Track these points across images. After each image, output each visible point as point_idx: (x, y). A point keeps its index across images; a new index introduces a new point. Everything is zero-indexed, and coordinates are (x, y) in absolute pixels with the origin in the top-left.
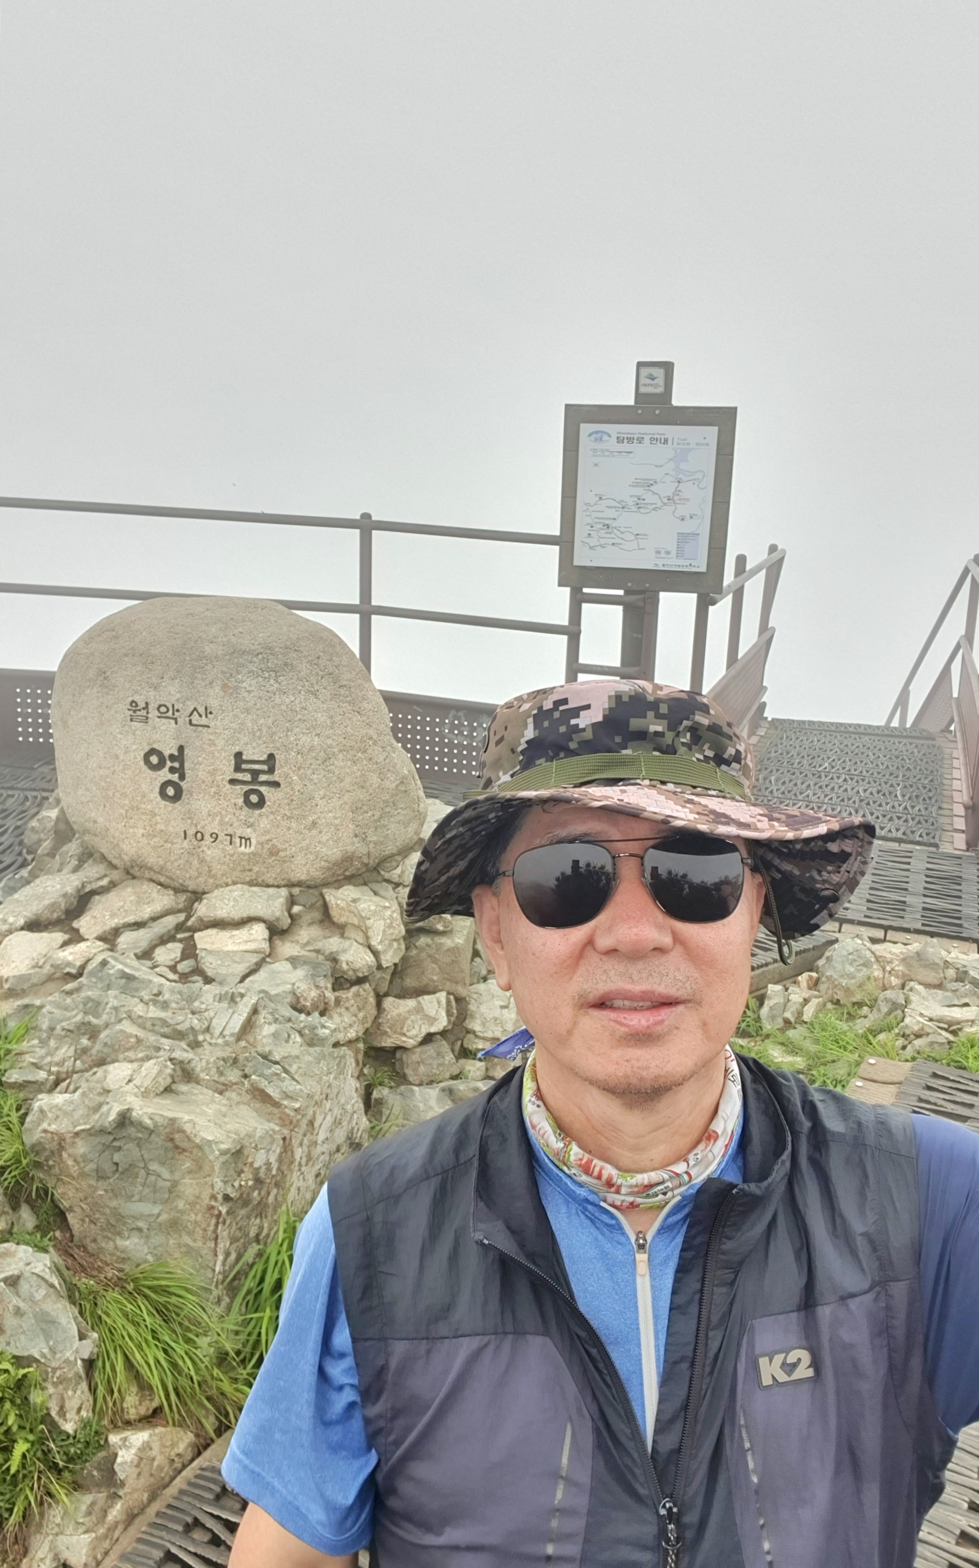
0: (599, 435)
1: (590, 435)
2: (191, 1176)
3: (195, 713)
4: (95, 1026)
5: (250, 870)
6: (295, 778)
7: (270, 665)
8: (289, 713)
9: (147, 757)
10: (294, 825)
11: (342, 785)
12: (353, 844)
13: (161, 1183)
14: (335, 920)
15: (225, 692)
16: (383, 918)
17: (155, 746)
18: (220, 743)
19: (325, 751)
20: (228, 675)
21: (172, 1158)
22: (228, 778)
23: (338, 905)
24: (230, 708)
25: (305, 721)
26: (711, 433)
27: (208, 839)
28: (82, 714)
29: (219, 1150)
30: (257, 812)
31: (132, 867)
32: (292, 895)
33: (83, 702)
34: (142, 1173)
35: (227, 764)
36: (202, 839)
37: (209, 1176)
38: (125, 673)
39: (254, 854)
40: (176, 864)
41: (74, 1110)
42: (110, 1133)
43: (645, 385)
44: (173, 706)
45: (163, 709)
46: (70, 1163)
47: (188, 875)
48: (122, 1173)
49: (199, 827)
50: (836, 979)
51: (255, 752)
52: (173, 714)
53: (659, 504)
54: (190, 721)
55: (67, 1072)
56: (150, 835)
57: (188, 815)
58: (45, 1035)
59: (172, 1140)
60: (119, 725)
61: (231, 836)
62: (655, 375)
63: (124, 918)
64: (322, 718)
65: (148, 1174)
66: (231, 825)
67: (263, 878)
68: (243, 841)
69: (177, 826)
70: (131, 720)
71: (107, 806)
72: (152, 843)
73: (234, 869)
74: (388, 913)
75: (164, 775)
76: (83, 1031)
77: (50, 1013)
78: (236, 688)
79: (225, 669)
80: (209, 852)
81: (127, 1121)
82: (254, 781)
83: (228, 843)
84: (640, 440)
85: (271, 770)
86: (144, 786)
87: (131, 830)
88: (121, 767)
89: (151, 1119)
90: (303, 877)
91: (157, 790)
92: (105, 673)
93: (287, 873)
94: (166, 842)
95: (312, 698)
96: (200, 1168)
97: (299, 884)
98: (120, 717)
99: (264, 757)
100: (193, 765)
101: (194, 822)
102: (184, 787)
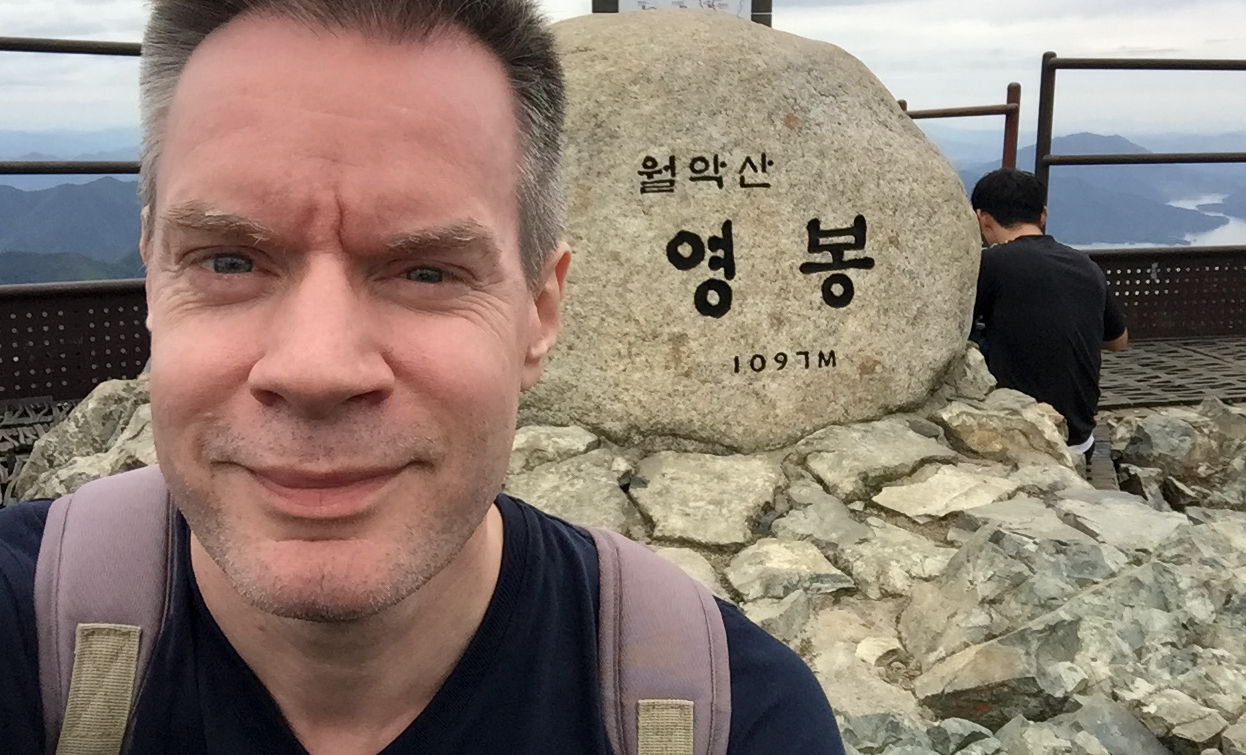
3: (748, 165)
5: (833, 402)
6: (893, 249)
9: (672, 248)
10: (893, 321)
15: (792, 128)
17: (685, 228)
18: (786, 209)
20: (792, 101)
22: (800, 263)
24: (798, 151)
27: (772, 364)
30: (843, 309)
32: (911, 428)
35: (798, 241)
36: (763, 366)
38: (633, 112)
39: (839, 375)
40: (720, 416)
44: (716, 158)
45: (699, 165)
47: (741, 429)
49: (759, 348)
51: (837, 217)
52: (716, 171)
54: (742, 179)
57: (740, 332)
60: (621, 202)
61: (806, 354)
66: (806, 337)
67: (850, 410)
68: (822, 357)
69: (723, 354)
70: (643, 191)
72: (681, 388)
75: (703, 272)
78: (805, 122)
79: (788, 93)
80: (774, 386)
82: (839, 262)
83: (802, 366)
86: (669, 297)
90: (904, 398)
91: (692, 299)
92: (596, 116)
93: (883, 396)
98: (622, 188)
99: (850, 223)
100: (746, 251)
101: (750, 341)
102: (733, 288)
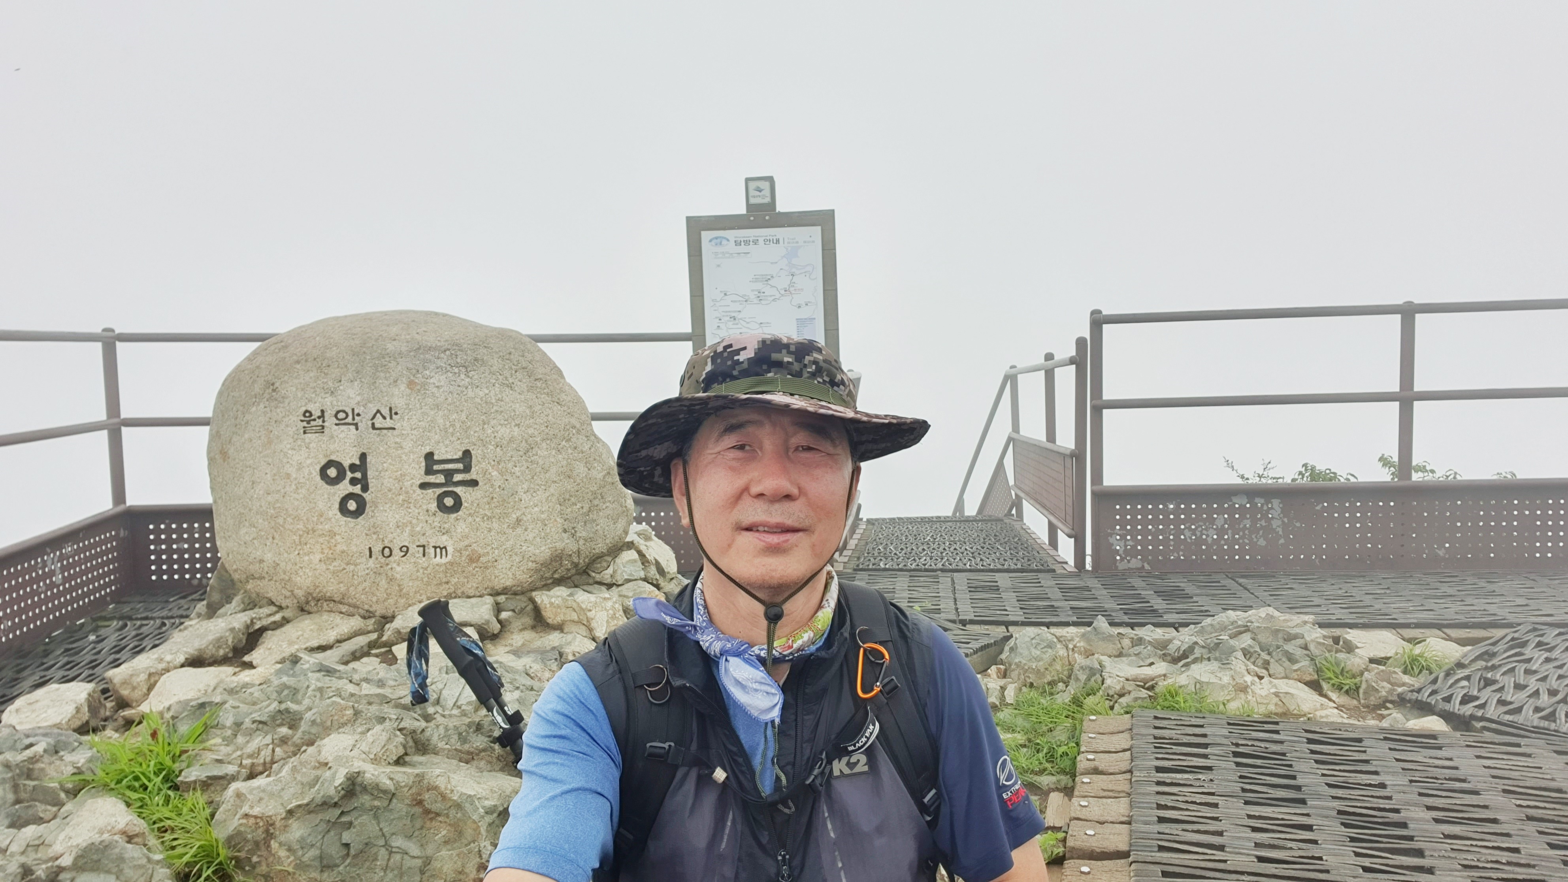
0: (719, 240)
1: (711, 241)
2: (449, 847)
3: (378, 415)
4: (295, 713)
5: (447, 583)
6: (495, 473)
7: (459, 360)
8: (484, 405)
9: (323, 471)
10: (495, 525)
11: (547, 475)
12: (562, 540)
13: (408, 863)
14: (550, 621)
15: (411, 389)
16: (606, 609)
17: (333, 458)
18: (408, 445)
19: (526, 441)
20: (414, 371)
21: (422, 828)
22: (419, 483)
23: (551, 604)
24: (418, 405)
25: (502, 412)
26: (816, 232)
27: (397, 553)
28: (246, 436)
29: (483, 807)
30: (454, 516)
31: (307, 602)
32: (497, 604)
33: (247, 423)
34: (383, 852)
35: (417, 467)
36: (390, 555)
37: (474, 842)
38: (296, 381)
39: (451, 564)
40: (360, 588)
41: (283, 789)
42: (336, 805)
43: (754, 197)
44: (353, 410)
45: (341, 415)
46: (282, 853)
47: (374, 599)
48: (355, 856)
49: (386, 542)
50: (1025, 664)
51: (448, 451)
52: (354, 419)
53: (778, 296)
54: (373, 424)
55: (265, 763)
56: (328, 559)
57: (373, 530)
58: (229, 733)
59: (420, 803)
60: (291, 440)
61: (424, 546)
62: (762, 187)
63: (305, 643)
64: (520, 408)
65: (391, 853)
66: (424, 534)
67: (462, 589)
68: (438, 550)
69: (360, 544)
70: (305, 432)
71: (277, 536)
72: (331, 568)
73: (428, 584)
74: (609, 604)
75: (345, 487)
76: (278, 722)
77: (234, 707)
78: (424, 385)
79: (411, 366)
80: (399, 569)
81: (358, 788)
82: (449, 481)
83: (421, 555)
84: (756, 242)
85: (467, 469)
86: (321, 505)
87: (306, 558)
88: (294, 487)
89: (392, 779)
90: (509, 583)
91: (337, 506)
92: (273, 384)
93: (490, 580)
94: (347, 564)
95: (507, 390)
96: (460, 834)
97: (504, 591)
98: (291, 431)
99: (459, 455)
100: (377, 473)
101: (381, 537)
102: (367, 499)
